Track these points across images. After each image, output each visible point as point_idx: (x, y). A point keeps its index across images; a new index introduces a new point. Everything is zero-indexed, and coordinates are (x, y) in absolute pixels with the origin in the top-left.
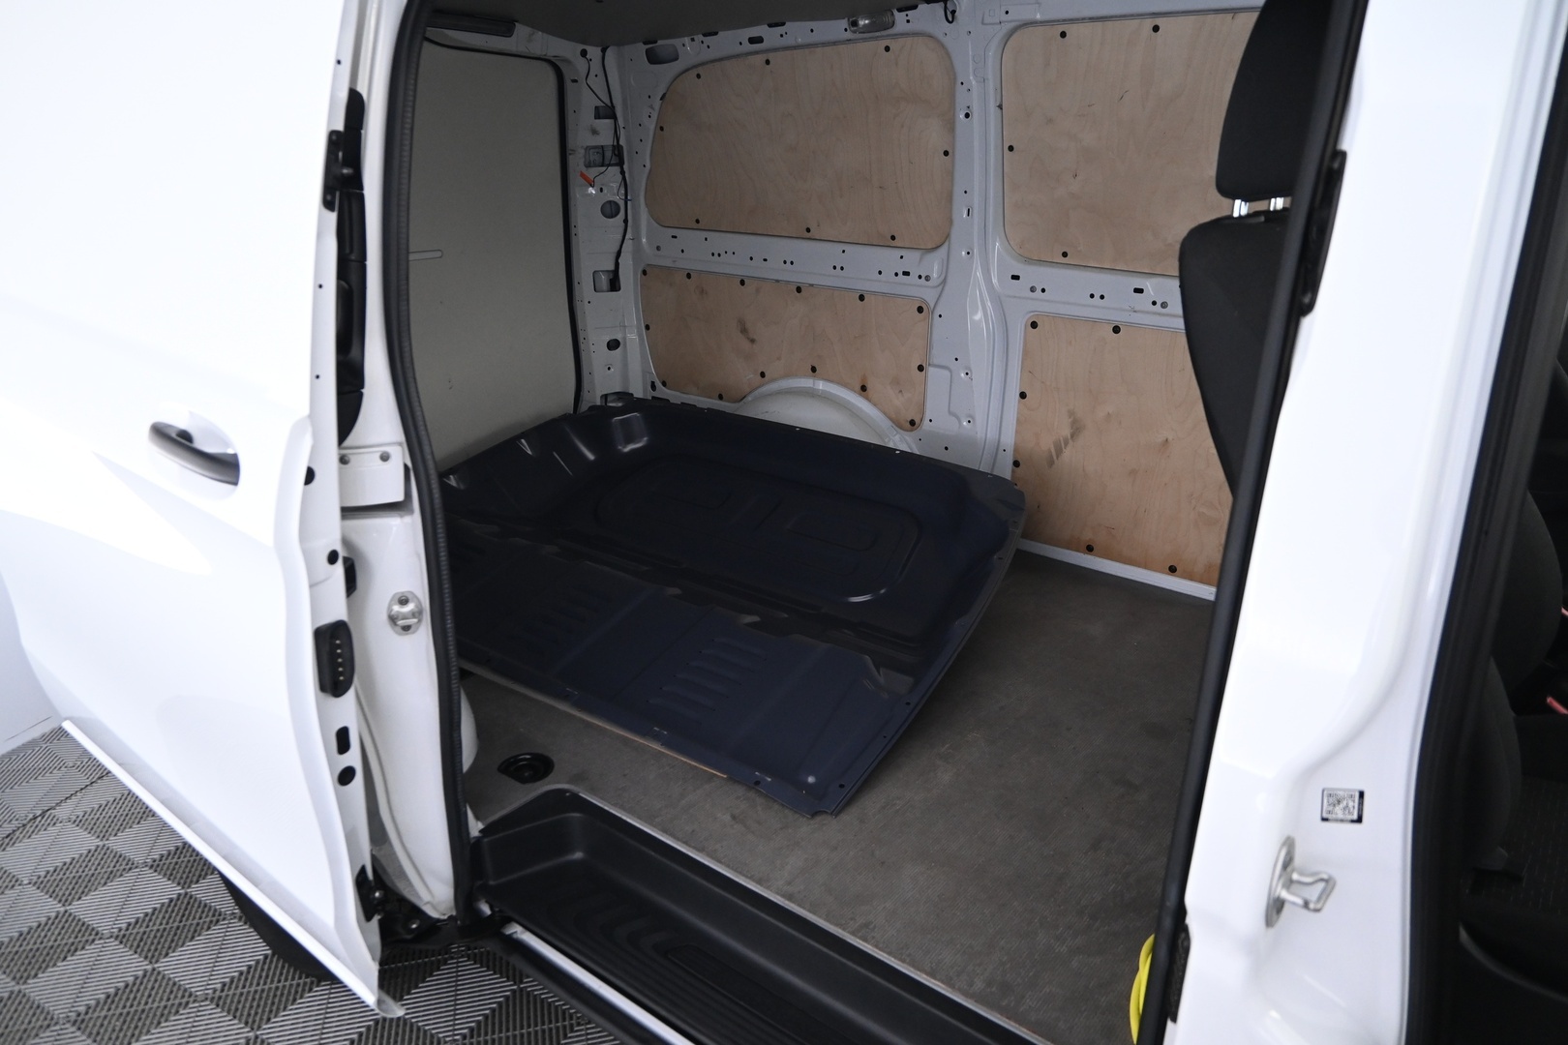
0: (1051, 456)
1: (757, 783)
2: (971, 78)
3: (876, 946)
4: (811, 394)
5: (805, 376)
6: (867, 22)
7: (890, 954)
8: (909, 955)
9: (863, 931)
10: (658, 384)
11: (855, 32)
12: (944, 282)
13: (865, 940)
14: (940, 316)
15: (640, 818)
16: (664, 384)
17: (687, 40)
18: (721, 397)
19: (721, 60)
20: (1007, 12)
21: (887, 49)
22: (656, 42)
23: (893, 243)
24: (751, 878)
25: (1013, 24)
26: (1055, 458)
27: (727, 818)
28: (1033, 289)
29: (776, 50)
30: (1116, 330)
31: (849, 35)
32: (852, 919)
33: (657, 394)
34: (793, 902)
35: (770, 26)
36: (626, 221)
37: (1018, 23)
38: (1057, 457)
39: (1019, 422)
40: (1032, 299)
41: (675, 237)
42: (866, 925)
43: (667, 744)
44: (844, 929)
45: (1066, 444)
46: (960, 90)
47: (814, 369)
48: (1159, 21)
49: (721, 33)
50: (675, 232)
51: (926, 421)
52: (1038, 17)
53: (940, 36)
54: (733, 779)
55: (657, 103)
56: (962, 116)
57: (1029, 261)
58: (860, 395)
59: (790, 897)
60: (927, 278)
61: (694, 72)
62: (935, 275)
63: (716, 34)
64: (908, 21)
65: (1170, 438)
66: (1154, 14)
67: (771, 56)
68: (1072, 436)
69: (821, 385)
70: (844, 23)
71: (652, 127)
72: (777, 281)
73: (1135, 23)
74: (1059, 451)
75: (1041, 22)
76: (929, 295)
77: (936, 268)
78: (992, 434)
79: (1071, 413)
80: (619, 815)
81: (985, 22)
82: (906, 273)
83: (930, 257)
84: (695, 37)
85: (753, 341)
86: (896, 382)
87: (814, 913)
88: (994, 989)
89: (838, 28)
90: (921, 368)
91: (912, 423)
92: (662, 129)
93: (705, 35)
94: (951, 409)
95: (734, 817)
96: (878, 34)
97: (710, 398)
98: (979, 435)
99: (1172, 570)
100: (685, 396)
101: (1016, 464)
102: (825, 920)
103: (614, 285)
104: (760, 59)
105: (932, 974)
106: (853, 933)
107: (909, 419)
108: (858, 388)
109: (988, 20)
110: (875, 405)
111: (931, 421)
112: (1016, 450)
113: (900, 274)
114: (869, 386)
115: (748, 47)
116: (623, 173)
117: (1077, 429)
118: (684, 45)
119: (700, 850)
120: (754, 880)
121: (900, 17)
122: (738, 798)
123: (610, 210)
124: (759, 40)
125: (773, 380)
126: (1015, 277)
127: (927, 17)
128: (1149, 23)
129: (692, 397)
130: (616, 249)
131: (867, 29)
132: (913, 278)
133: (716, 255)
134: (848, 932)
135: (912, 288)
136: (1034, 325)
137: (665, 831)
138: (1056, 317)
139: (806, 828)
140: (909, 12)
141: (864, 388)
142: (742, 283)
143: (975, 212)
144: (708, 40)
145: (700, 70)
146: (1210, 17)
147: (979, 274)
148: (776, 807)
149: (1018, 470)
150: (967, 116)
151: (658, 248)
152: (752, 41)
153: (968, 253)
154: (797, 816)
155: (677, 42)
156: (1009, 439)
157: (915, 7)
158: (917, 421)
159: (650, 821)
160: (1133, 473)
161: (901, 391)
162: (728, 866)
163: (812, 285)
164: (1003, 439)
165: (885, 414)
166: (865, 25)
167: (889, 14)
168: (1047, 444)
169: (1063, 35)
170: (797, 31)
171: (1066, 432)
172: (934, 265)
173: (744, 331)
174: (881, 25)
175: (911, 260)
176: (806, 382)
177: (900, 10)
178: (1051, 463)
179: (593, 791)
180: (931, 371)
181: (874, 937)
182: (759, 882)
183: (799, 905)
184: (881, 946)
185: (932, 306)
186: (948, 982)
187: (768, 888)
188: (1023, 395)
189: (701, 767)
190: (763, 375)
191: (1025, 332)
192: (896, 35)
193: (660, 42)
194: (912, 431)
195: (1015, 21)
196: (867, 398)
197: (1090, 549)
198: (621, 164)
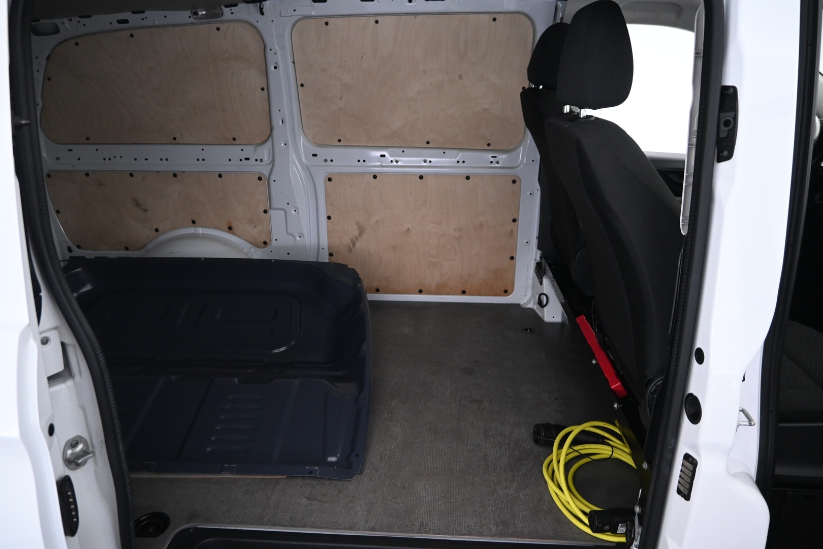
0: (349, 247)
1: (311, 473)
2: (276, 46)
3: (435, 533)
4: (196, 236)
5: (188, 226)
6: (204, 13)
7: (444, 534)
8: (453, 530)
9: (422, 528)
10: (74, 248)
11: (196, 18)
12: (273, 161)
13: (427, 533)
14: (275, 181)
15: (252, 524)
16: (79, 247)
17: (66, 20)
18: (127, 249)
19: (94, 34)
20: (295, 10)
21: (218, 29)
22: (39, 21)
23: (234, 142)
24: (345, 528)
25: (298, 18)
26: (352, 248)
27: (304, 500)
28: (326, 161)
29: (137, 28)
30: (375, 177)
31: (192, 20)
32: (413, 525)
33: (72, 254)
34: (377, 531)
35: (134, 13)
37: (301, 17)
38: (353, 247)
39: (328, 232)
40: (326, 166)
41: (71, 150)
42: (422, 524)
43: (239, 472)
44: (413, 533)
45: (357, 239)
46: (270, 54)
47: (194, 222)
48: (378, 18)
49: (94, 17)
50: (70, 147)
51: (274, 240)
52: (313, 13)
53: (254, 23)
54: (291, 477)
55: (44, 62)
56: (272, 68)
57: (320, 145)
58: (229, 232)
59: (373, 529)
60: (261, 160)
61: (73, 42)
62: (266, 159)
63: (90, 16)
64: (232, 13)
65: (410, 228)
66: (377, 14)
67: (134, 32)
68: (360, 234)
69: (200, 231)
70: (188, 13)
71: (41, 78)
72: (158, 172)
73: (366, 18)
74: (354, 244)
75: (315, 16)
76: (265, 171)
77: (265, 154)
78: (314, 241)
79: (357, 223)
80: (235, 528)
81: (282, 15)
82: (247, 159)
83: (260, 149)
84: (72, 18)
85: (146, 210)
86: (251, 221)
87: (391, 531)
88: (501, 527)
89: (184, 16)
90: (265, 212)
91: (265, 243)
92: (49, 79)
93: (81, 17)
94: (289, 231)
95: (308, 498)
96: (212, 20)
97: (118, 250)
98: (307, 243)
99: (421, 292)
100: (97, 252)
101: (331, 255)
102: (400, 533)
104: (126, 34)
105: (470, 534)
106: (419, 532)
107: (263, 241)
108: (226, 228)
109: (283, 14)
110: (239, 237)
111: (276, 240)
112: (329, 247)
113: (243, 159)
114: (234, 226)
115: (116, 26)
117: (362, 231)
118: (63, 23)
119: (304, 526)
120: (347, 530)
121: (226, 11)
122: (302, 486)
124: (126, 21)
125: (165, 232)
126: (315, 155)
127: (245, 11)
128: (373, 19)
129: (104, 252)
131: (203, 17)
132: (252, 161)
133: (107, 159)
134: (416, 533)
135: (253, 167)
136: (330, 180)
137: (274, 525)
138: (340, 174)
139: (351, 486)
140: (232, 8)
141: (230, 228)
142: (131, 175)
143: (287, 121)
144: (83, 21)
145: (78, 40)
146: (403, 17)
147: (294, 156)
148: (327, 482)
149: (332, 258)
150: (275, 68)
151: (58, 159)
152: (120, 22)
153: (285, 144)
154: (341, 482)
155: (58, 22)
156: (324, 242)
157: (236, 5)
158: (268, 242)
159: (260, 523)
160: (394, 248)
161: (255, 226)
162: (327, 528)
163: (184, 172)
164: (321, 243)
165: (246, 240)
166: (202, 15)
167: (219, 8)
168: (346, 240)
169: (327, 24)
170: (154, 17)
171: (356, 233)
172: (264, 152)
173: (138, 204)
174: (214, 14)
175: (249, 151)
176: (191, 230)
177: (226, 6)
178: (350, 250)
179: (208, 520)
180: (272, 213)
181: (430, 529)
182: (351, 528)
183: (382, 531)
184: (437, 532)
185: (267, 175)
186: (480, 534)
187: (358, 529)
188: (329, 218)
189: (266, 477)
190: (157, 230)
191: (325, 186)
192: (224, 21)
193: (42, 21)
194: (265, 247)
195: (301, 15)
196: (234, 234)
197: (378, 291)
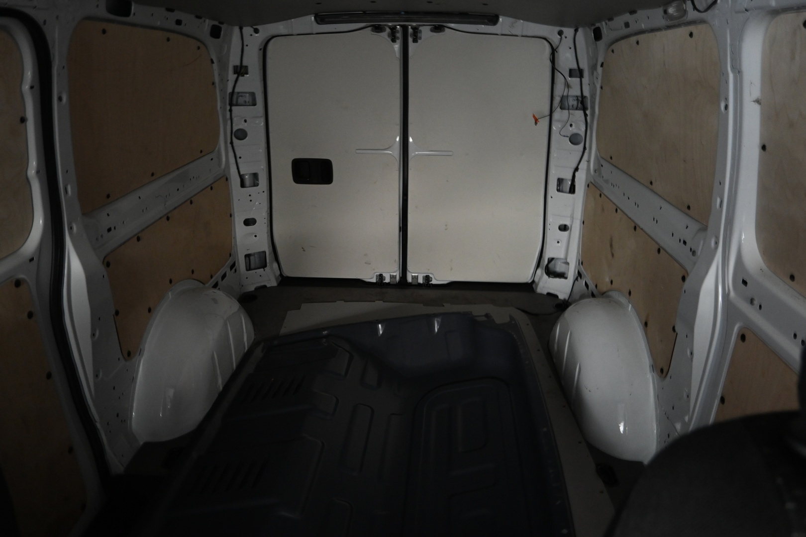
2: (729, 68)
5: (626, 295)
11: (667, 19)
17: (604, 24)
18: (596, 286)
21: (691, 35)
23: (689, 212)
25: (757, 12)
28: (752, 301)
31: (665, 22)
35: (630, 14)
36: (585, 148)
41: (602, 166)
46: (722, 82)
47: (630, 293)
50: (603, 162)
52: (774, 4)
53: (712, 24)
55: (600, 69)
56: (722, 107)
58: (644, 328)
60: (694, 253)
61: (611, 48)
62: (699, 253)
63: (613, 19)
70: (662, 11)
71: (599, 86)
72: (628, 217)
77: (701, 246)
81: (737, 9)
82: (684, 243)
83: (700, 235)
84: (606, 22)
85: (613, 255)
86: (661, 331)
90: (674, 330)
91: (662, 371)
92: (602, 88)
93: (609, 20)
96: (679, 21)
103: (572, 190)
104: (635, 40)
107: (661, 366)
108: (644, 322)
110: (648, 341)
113: (682, 241)
115: (626, 31)
116: (586, 115)
118: (603, 28)
123: (574, 139)
125: (614, 290)
130: (575, 166)
132: (687, 248)
133: (613, 185)
136: (743, 338)
141: (646, 324)
143: (725, 205)
150: (726, 107)
151: (595, 171)
152: (626, 25)
153: (716, 243)
155: (600, 25)
158: (665, 372)
161: (662, 340)
163: (641, 228)
169: (805, 24)
172: (701, 242)
173: (611, 246)
176: (626, 302)
188: (723, 400)
190: (612, 283)
193: (596, 25)
195: (759, 8)
196: (646, 334)
198: (584, 109)
